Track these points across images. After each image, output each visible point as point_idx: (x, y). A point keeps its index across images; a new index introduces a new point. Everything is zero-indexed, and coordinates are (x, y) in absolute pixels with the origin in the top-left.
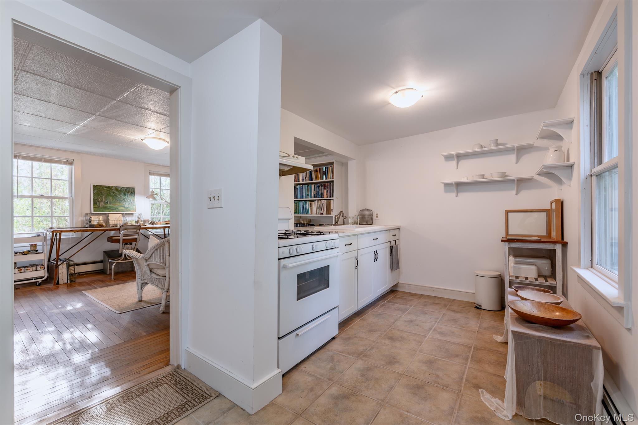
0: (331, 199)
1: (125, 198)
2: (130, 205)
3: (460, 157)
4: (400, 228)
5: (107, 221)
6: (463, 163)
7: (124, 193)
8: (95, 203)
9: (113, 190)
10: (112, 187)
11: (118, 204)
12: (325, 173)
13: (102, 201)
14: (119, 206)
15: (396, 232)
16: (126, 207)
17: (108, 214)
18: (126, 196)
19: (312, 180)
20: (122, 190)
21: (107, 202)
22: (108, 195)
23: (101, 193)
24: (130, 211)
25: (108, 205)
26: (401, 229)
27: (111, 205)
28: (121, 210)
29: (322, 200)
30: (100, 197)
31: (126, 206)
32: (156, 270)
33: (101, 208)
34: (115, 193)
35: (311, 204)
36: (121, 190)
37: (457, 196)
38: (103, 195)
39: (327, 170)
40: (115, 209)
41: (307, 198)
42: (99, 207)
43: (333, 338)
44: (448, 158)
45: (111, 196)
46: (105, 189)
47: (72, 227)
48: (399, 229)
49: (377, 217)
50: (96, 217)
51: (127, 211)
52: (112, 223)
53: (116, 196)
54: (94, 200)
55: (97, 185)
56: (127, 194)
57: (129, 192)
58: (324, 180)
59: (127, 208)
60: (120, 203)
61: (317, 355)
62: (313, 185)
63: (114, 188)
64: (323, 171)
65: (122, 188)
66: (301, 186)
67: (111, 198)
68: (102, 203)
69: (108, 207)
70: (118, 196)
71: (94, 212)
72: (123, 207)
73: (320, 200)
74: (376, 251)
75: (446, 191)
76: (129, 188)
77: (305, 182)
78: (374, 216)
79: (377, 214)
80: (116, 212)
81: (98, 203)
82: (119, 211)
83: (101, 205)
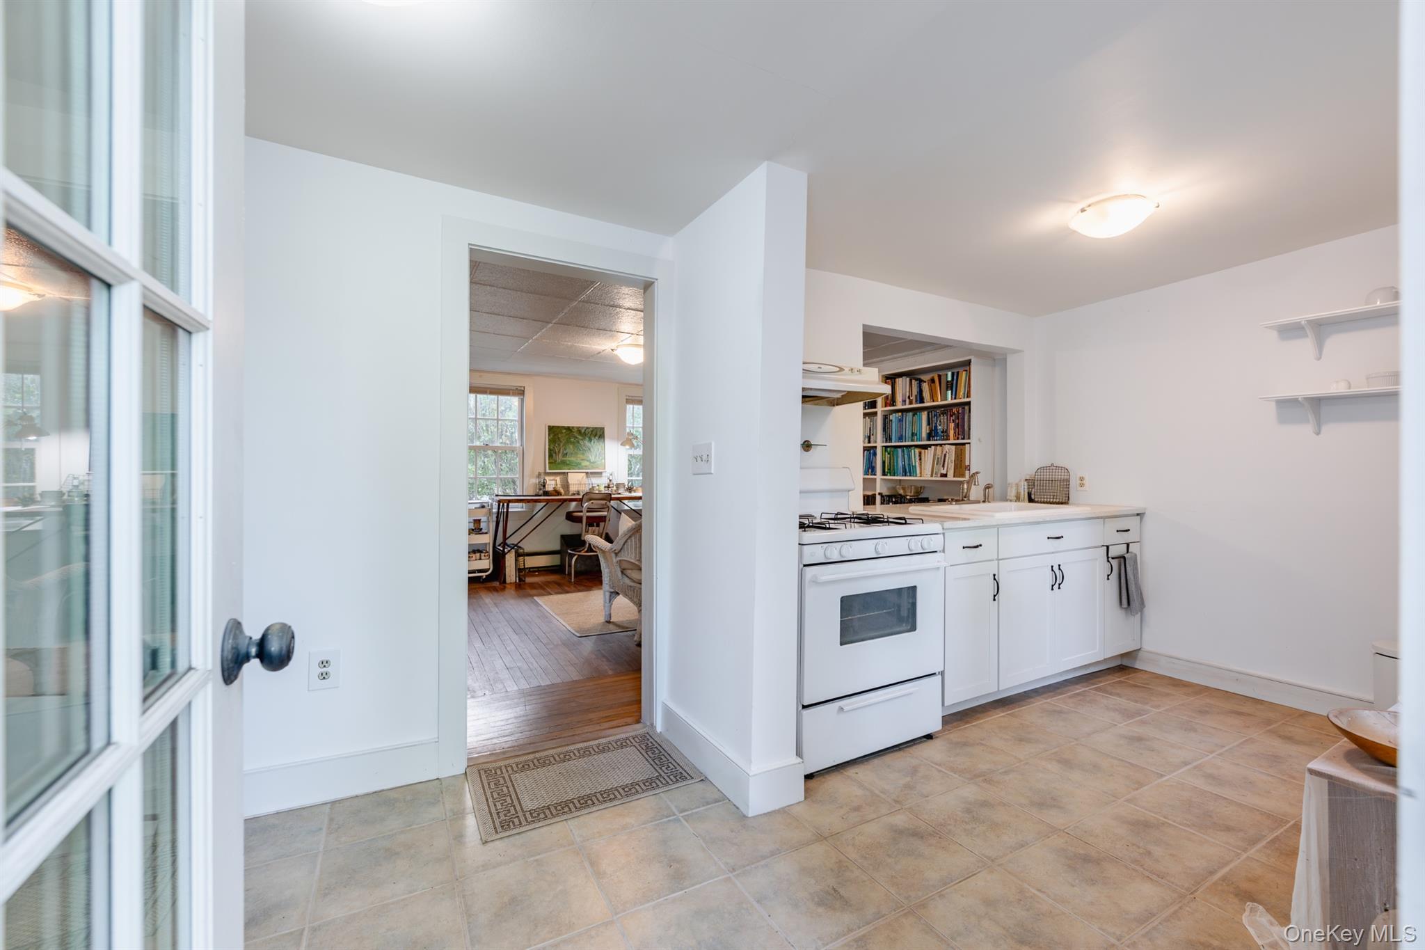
0: (964, 444)
1: (590, 445)
2: (597, 458)
3: (1322, 329)
4: (1144, 514)
5: (566, 485)
6: (1335, 343)
7: (589, 437)
8: (550, 456)
9: (574, 433)
10: (573, 427)
11: (581, 456)
12: (951, 386)
13: (559, 452)
14: (582, 460)
15: (1132, 523)
16: (592, 461)
17: (567, 473)
18: (592, 442)
19: (922, 401)
20: (587, 432)
21: (566, 454)
22: (568, 442)
23: (559, 438)
24: (597, 468)
25: (567, 458)
26: (1146, 518)
27: (572, 459)
28: (586, 466)
29: (945, 444)
30: (557, 445)
31: (592, 459)
32: (630, 571)
33: (559, 464)
34: (577, 437)
35: (920, 453)
36: (585, 432)
37: (1318, 433)
38: (561, 442)
39: (955, 378)
40: (577, 465)
41: (912, 441)
42: (555, 461)
43: (929, 737)
44: (1290, 331)
45: (571, 443)
46: (564, 431)
47: (521, 494)
48: (1140, 515)
49: (1082, 485)
50: (552, 478)
51: (593, 468)
52: (573, 489)
53: (578, 442)
54: (550, 450)
55: (553, 427)
56: (593, 438)
57: (596, 435)
58: (950, 400)
59: (594, 463)
60: (583, 454)
61: (888, 759)
62: (926, 413)
63: (576, 429)
64: (948, 382)
65: (587, 428)
66: (900, 414)
67: (571, 446)
68: (560, 455)
69: (568, 462)
70: (581, 442)
71: (550, 469)
72: (587, 461)
73: (941, 445)
74: (1059, 565)
75: (1282, 420)
76: (596, 428)
77: (908, 406)
78: (1074, 483)
79: (1082, 479)
80: (579, 469)
81: (554, 455)
82: (582, 469)
83: (559, 458)
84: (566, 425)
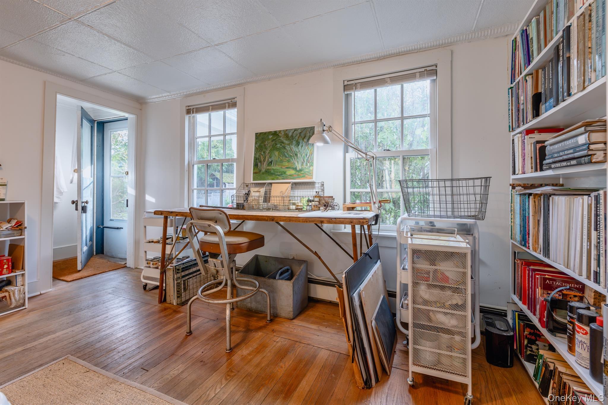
1: (297, 150)
2: (305, 164)
7: (297, 141)
8: (256, 165)
9: (281, 138)
10: (280, 131)
11: (286, 164)
13: (264, 160)
14: (287, 168)
16: (298, 169)
17: (271, 184)
18: (300, 147)
20: (294, 136)
21: (271, 162)
22: (274, 148)
23: (265, 145)
24: (304, 177)
25: (273, 167)
27: (277, 167)
28: (290, 175)
30: (262, 153)
31: (299, 167)
33: (263, 173)
34: (283, 143)
36: (292, 136)
38: (267, 149)
40: (282, 175)
42: (260, 171)
45: (278, 149)
46: (271, 137)
50: (256, 190)
51: (299, 177)
52: (273, 203)
53: (284, 148)
54: (256, 159)
55: (261, 133)
56: (301, 141)
57: (304, 138)
59: (301, 170)
60: (289, 161)
63: (283, 133)
65: (296, 130)
67: (277, 153)
68: (265, 164)
69: (272, 171)
70: (288, 148)
71: (254, 180)
72: (293, 169)
76: (305, 128)
80: (283, 179)
81: (259, 164)
82: (287, 179)
83: (264, 167)
84: (273, 129)
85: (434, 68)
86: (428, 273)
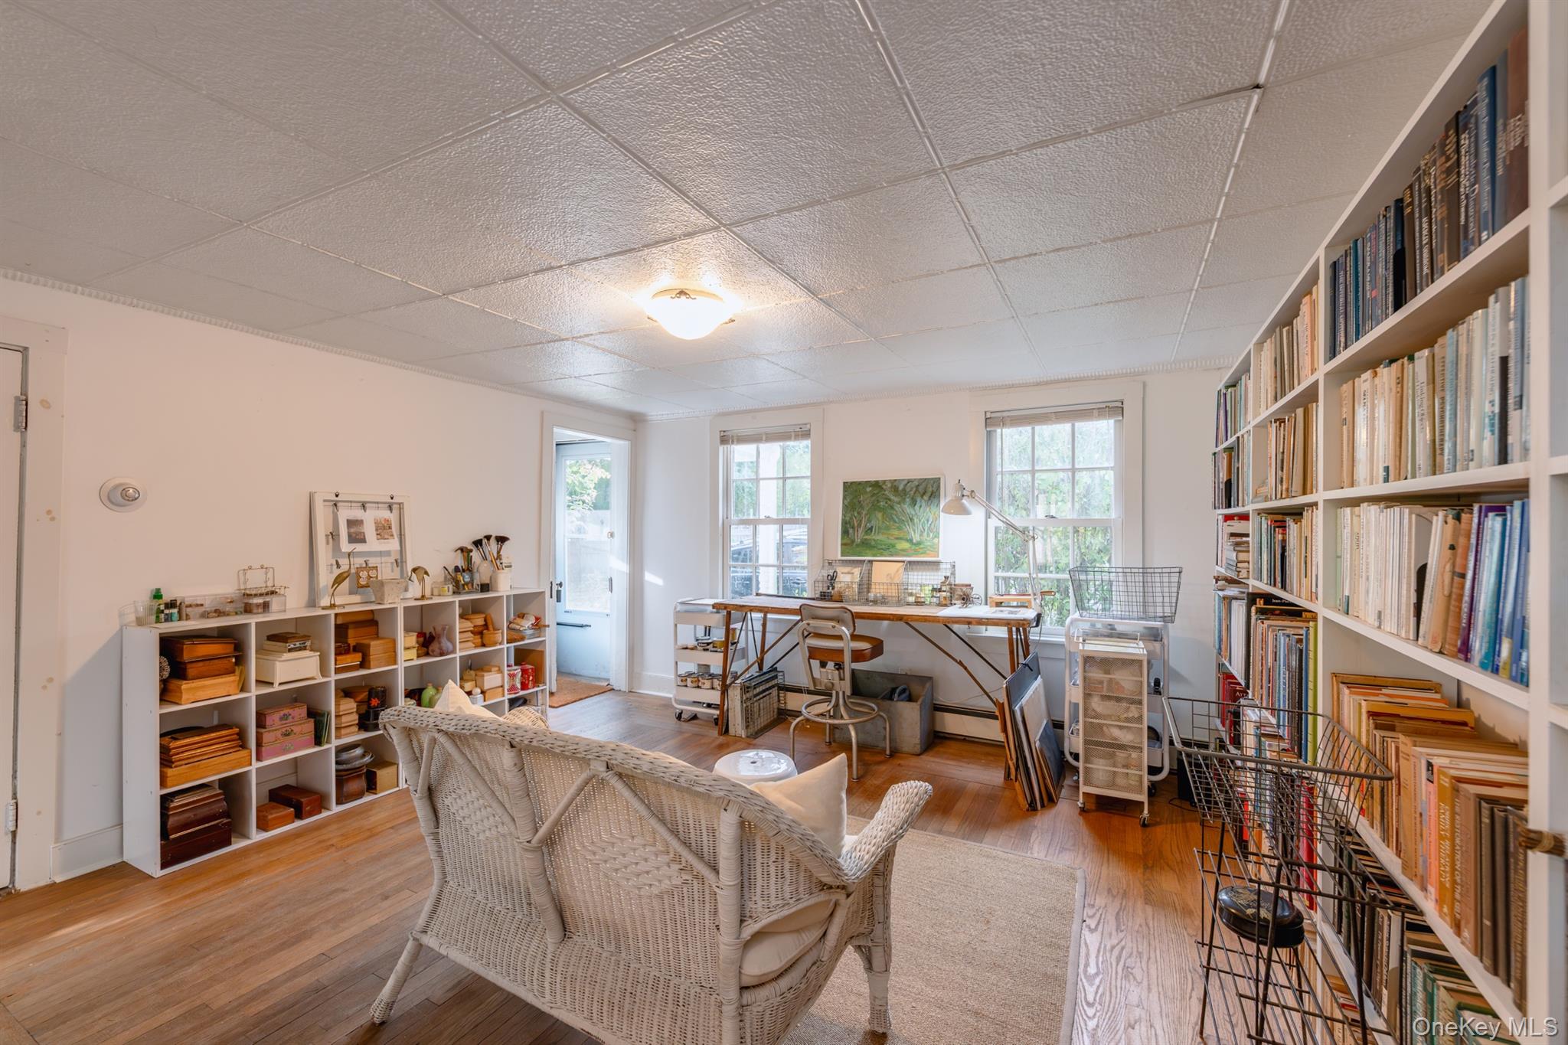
1: (913, 513)
2: (925, 534)
5: (865, 585)
7: (912, 498)
8: (845, 532)
9: (887, 492)
10: (884, 482)
11: (896, 533)
13: (859, 526)
14: (897, 539)
16: (914, 541)
17: (871, 562)
18: (917, 507)
20: (908, 490)
21: (871, 529)
22: (875, 507)
23: (860, 502)
24: (924, 553)
25: (873, 536)
27: (880, 537)
28: (903, 550)
30: (856, 514)
31: (916, 538)
33: (858, 545)
34: (890, 500)
36: (904, 490)
38: (863, 509)
40: (888, 549)
42: (853, 542)
45: (882, 510)
46: (869, 489)
50: (847, 569)
51: (916, 553)
52: (876, 591)
53: (892, 508)
54: (845, 523)
55: (852, 483)
56: (918, 500)
57: (924, 494)
59: (919, 543)
60: (899, 529)
63: (889, 485)
65: (909, 481)
67: (880, 515)
68: (860, 531)
69: (873, 543)
70: (897, 507)
71: (842, 556)
72: (907, 540)
76: (926, 479)
80: (892, 555)
81: (851, 531)
82: (897, 555)
83: (860, 536)
84: (872, 478)
85: (1120, 404)
86: (1101, 682)
